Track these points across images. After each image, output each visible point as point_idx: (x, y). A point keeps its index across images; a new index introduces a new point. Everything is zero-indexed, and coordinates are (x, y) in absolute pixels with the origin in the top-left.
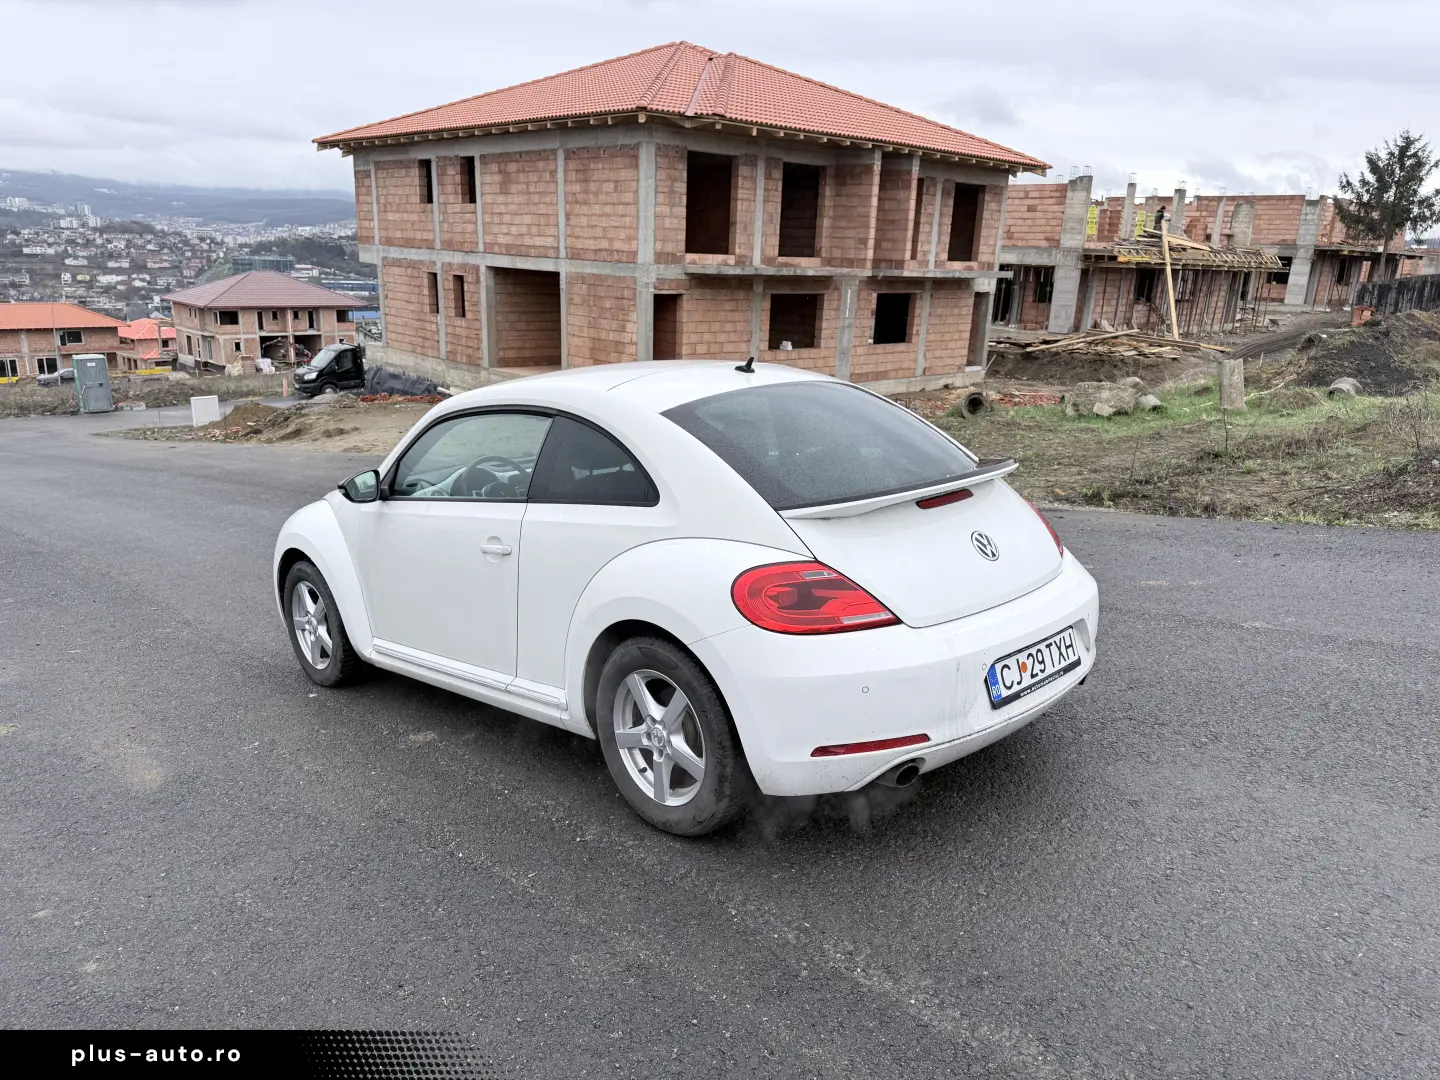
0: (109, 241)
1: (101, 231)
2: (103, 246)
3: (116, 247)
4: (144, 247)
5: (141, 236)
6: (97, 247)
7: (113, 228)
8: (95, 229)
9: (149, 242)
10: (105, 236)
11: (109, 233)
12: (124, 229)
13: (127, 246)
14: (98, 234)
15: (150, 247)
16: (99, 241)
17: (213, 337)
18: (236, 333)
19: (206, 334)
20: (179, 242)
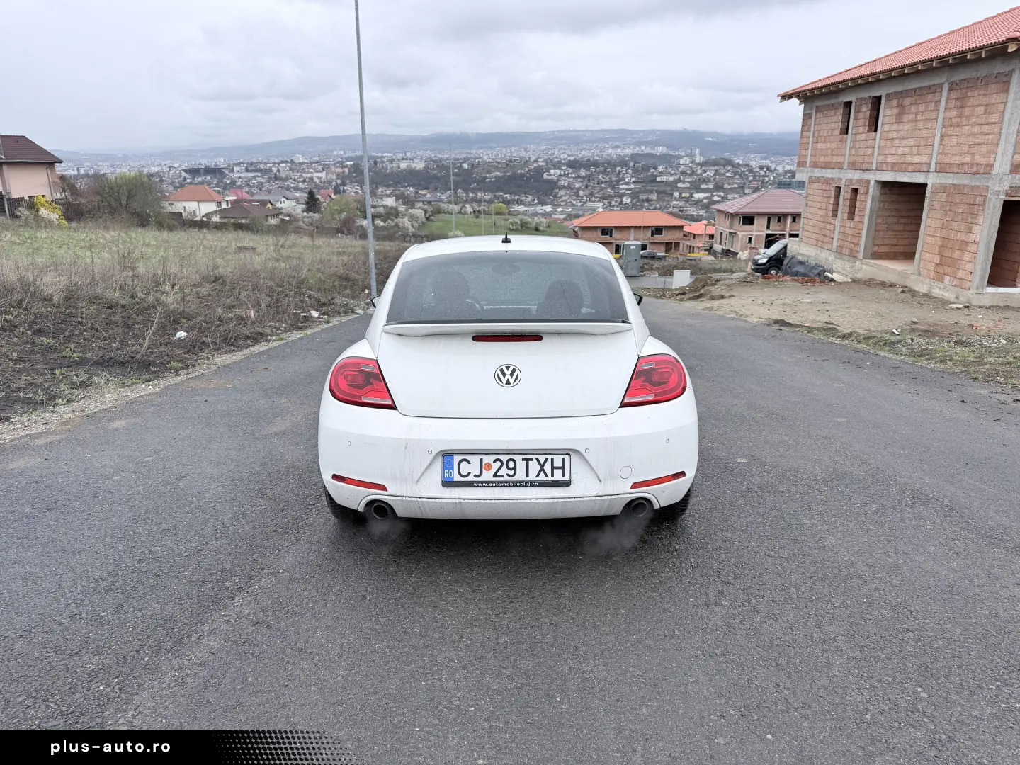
0: (705, 171)
1: (701, 165)
2: (701, 174)
3: (708, 175)
4: (724, 174)
5: (724, 167)
6: (697, 175)
7: (709, 162)
8: (698, 164)
9: (728, 171)
10: (703, 168)
11: (706, 166)
12: (715, 163)
13: (715, 175)
14: (699, 167)
15: (728, 174)
16: (699, 172)
17: (735, 233)
18: (751, 231)
19: (732, 231)
20: (747, 171)
